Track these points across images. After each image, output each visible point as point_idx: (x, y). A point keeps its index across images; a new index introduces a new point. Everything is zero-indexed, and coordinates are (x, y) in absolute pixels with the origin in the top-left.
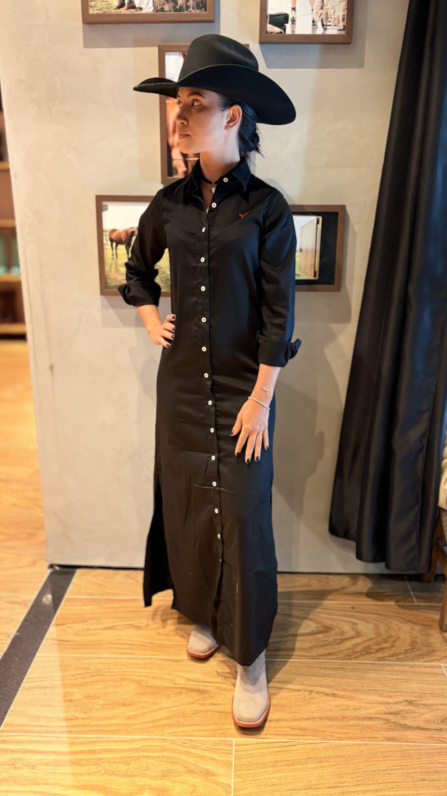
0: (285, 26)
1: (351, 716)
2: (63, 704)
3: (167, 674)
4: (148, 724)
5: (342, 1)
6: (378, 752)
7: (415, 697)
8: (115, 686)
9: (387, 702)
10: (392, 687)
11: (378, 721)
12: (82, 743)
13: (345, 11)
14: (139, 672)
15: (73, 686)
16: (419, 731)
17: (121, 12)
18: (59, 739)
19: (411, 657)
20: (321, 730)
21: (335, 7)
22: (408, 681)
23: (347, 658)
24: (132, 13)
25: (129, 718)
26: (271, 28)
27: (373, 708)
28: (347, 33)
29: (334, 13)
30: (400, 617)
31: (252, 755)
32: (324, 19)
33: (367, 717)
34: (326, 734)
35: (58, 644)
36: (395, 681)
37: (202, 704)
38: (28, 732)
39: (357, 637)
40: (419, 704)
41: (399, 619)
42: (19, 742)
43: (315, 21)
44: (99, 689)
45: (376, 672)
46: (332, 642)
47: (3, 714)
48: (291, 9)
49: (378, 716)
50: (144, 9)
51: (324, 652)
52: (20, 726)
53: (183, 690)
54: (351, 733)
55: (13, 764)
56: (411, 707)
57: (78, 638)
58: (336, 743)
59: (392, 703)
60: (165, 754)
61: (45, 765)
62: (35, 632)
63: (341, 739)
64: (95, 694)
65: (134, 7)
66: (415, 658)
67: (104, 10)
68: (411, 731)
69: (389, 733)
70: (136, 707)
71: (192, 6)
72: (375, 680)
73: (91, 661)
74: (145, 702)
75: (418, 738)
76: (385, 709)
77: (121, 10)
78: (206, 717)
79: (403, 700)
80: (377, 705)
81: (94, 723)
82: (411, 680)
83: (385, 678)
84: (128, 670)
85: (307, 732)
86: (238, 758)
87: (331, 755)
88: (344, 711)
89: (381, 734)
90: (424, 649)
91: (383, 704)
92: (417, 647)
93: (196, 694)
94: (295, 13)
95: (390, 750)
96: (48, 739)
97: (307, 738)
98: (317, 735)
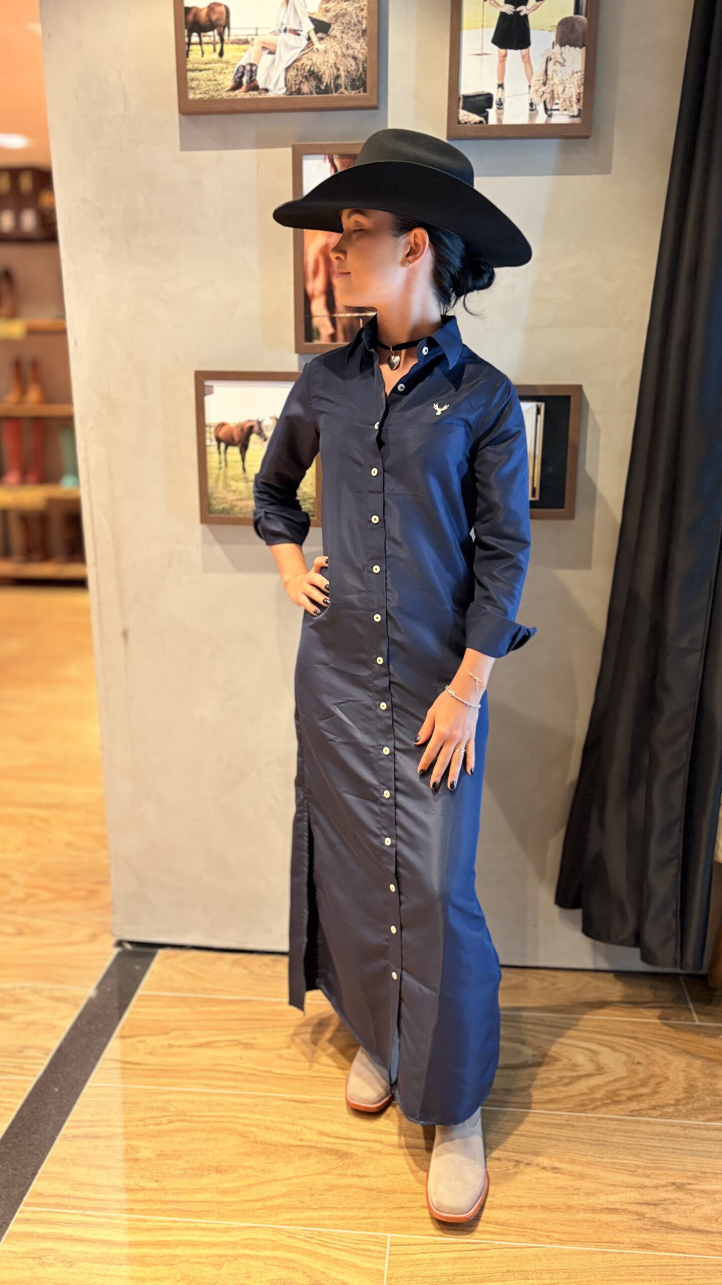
0: (487, 112)
1: (581, 1205)
2: (123, 1164)
3: (290, 1124)
4: (253, 1204)
5: (577, 73)
6: (621, 1266)
7: (688, 1178)
8: (206, 1140)
9: (642, 1185)
10: (651, 1160)
11: (625, 1216)
12: (149, 1230)
13: (580, 87)
14: (245, 1118)
15: (141, 1136)
16: (691, 1233)
17: (236, 96)
18: (114, 1221)
19: (684, 1111)
20: (531, 1227)
21: (565, 82)
22: (677, 1151)
23: (580, 1108)
24: (253, 97)
25: (225, 1192)
26: (465, 115)
27: (617, 1193)
28: (583, 121)
29: (564, 91)
30: (670, 1045)
31: (417, 1263)
32: (548, 101)
33: (607, 1208)
34: (539, 1232)
35: (122, 1068)
36: (655, 1151)
37: (340, 1175)
38: (66, 1207)
39: (598, 1075)
40: (694, 1190)
41: (669, 1048)
42: (52, 1223)
43: (534, 103)
44: (180, 1143)
45: (627, 1135)
46: (558, 1081)
47: (30, 1177)
48: (496, 86)
49: (626, 1207)
50: (272, 91)
51: (542, 1097)
52: (55, 1196)
53: (312, 1151)
54: (580, 1234)
55: (40, 1258)
56: (680, 1195)
57: (154, 1060)
58: (554, 1248)
59: (650, 1187)
60: (278, 1253)
61: (89, 1261)
62: (88, 1047)
63: (562, 1242)
64: (174, 1151)
65: (256, 88)
66: (692, 1114)
67: (212, 93)
68: (679, 1233)
69: (642, 1236)
70: (236, 1175)
71: (345, 85)
72: (623, 1147)
73: (171, 1097)
74: (251, 1168)
75: (690, 1246)
76: (638, 1196)
77: (237, 92)
78: (346, 1196)
79: (668, 1182)
80: (624, 1189)
81: (170, 1197)
82: (682, 1149)
83: (640, 1145)
84: (228, 1114)
85: (508, 1228)
86: (394, 1266)
87: (545, 1268)
88: (571, 1196)
89: (628, 1238)
90: (708, 1099)
91: (635, 1188)
92: (696, 1094)
93: (333, 1157)
94: (502, 92)
95: (641, 1264)
96: (95, 1219)
97: (508, 1238)
98: (524, 1234)
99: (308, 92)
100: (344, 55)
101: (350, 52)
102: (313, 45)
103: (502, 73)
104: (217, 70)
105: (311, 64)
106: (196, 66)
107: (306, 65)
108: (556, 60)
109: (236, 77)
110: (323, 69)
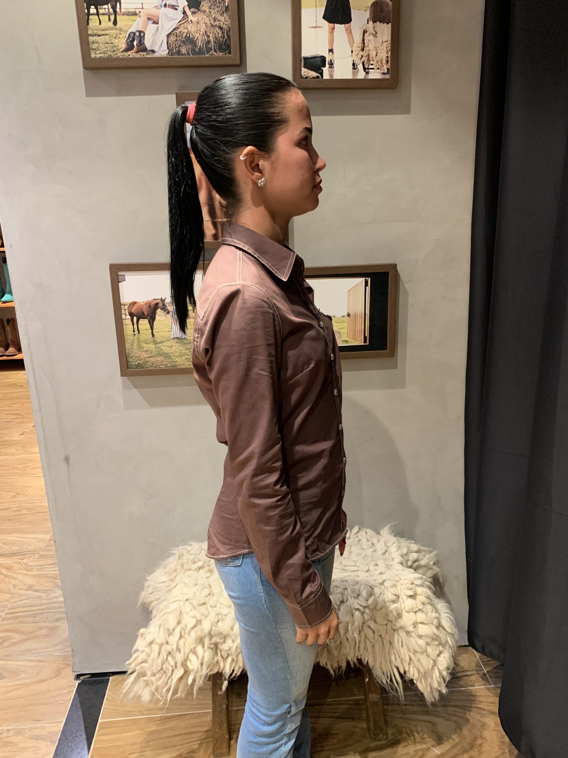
0: (322, 70)
5: (385, 42)
13: (388, 53)
21: (378, 49)
24: (143, 57)
26: (306, 72)
28: (392, 76)
29: (376, 55)
32: (365, 62)
43: (356, 64)
48: (328, 51)
50: (157, 52)
65: (145, 50)
67: (109, 53)
71: (214, 48)
77: (129, 53)
94: (332, 55)
99: (186, 53)
100: (212, 26)
101: (217, 23)
102: (188, 17)
103: (331, 41)
104: (113, 35)
105: (187, 32)
106: (95, 31)
107: (183, 33)
108: (370, 32)
109: (128, 41)
110: (197, 35)
